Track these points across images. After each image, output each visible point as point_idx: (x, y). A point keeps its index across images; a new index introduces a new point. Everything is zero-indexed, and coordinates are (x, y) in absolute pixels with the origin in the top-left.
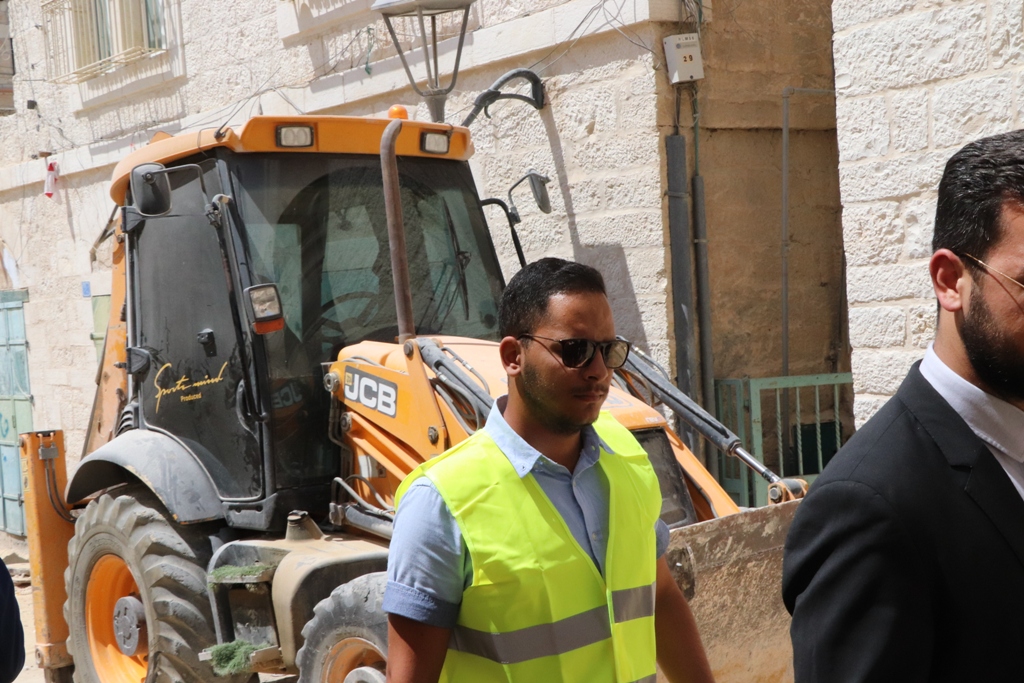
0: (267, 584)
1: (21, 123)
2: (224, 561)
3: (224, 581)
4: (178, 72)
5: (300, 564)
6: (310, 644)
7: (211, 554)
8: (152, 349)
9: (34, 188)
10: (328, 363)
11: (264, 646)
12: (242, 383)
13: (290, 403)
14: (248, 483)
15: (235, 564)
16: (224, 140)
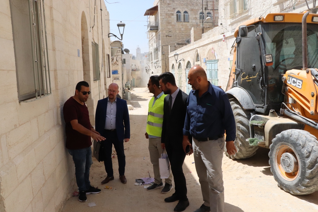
0: (263, 126)
1: (219, 28)
2: (253, 119)
3: (253, 124)
4: (249, 14)
5: (272, 123)
6: (274, 144)
7: (251, 117)
8: (241, 69)
9: (221, 40)
10: (283, 74)
11: (261, 141)
12: (261, 78)
13: (272, 83)
14: (261, 102)
15: (256, 120)
16: (261, 20)
